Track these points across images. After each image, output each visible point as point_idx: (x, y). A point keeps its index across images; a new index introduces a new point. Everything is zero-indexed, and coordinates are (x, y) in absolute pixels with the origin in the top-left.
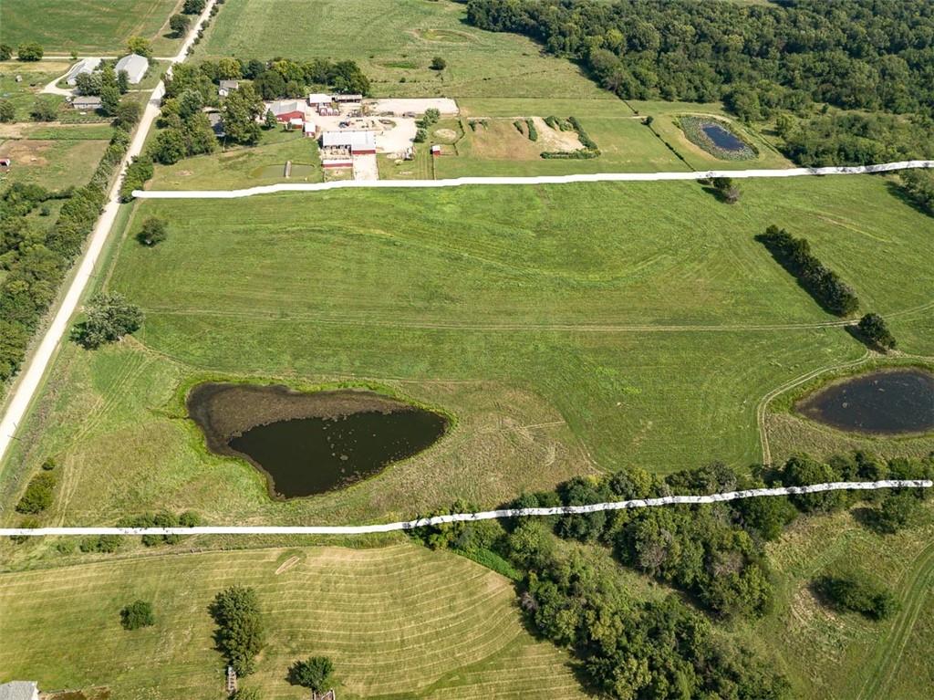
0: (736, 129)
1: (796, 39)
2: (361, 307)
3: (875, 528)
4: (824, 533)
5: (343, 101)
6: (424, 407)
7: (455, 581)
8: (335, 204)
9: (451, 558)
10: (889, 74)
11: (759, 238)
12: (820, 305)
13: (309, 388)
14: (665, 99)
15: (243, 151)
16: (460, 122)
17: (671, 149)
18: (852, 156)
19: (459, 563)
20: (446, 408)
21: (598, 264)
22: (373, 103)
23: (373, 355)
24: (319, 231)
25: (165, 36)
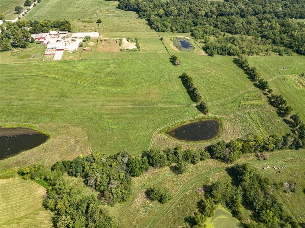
0: (191, 41)
1: (222, 12)
2: (37, 100)
3: (176, 172)
4: (158, 174)
5: (61, 33)
6: (43, 133)
7: (27, 190)
8: (43, 67)
9: (30, 182)
10: (249, 23)
11: (180, 77)
12: (191, 99)
13: (8, 127)
14: (172, 32)
15: (21, 50)
16: (98, 40)
17: (166, 48)
18: (224, 50)
19: (32, 184)
20: (50, 133)
21: (122, 85)
22: (71, 34)
23: (33, 116)
24: (34, 76)
25: (14, 13)
